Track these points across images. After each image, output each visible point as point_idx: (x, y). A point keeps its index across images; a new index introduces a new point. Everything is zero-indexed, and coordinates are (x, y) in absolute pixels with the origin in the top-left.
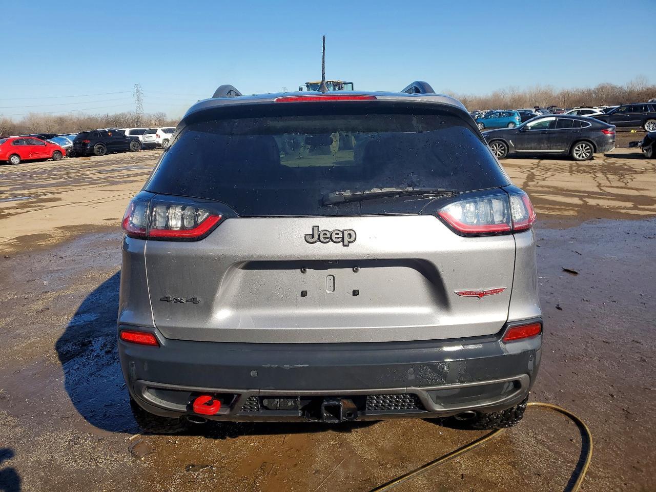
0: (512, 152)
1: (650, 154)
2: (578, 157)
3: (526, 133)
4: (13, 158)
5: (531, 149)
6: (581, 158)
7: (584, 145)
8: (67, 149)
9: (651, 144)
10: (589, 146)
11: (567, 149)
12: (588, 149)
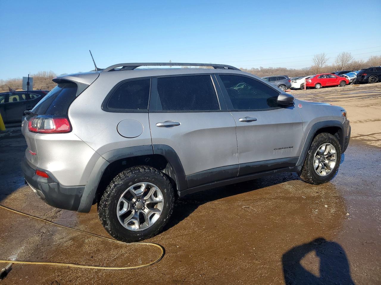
4: (317, 85)
8: (354, 80)
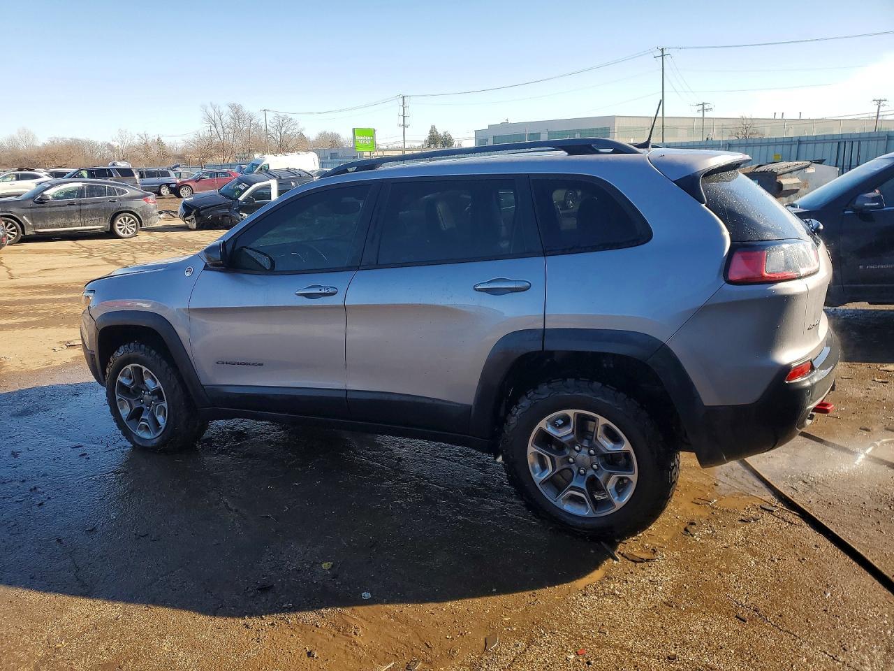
0: (29, 232)
1: (194, 226)
2: (122, 234)
3: (45, 205)
5: (59, 227)
6: (126, 235)
7: (127, 218)
9: (193, 213)
10: (133, 218)
11: (107, 224)
12: (132, 223)
